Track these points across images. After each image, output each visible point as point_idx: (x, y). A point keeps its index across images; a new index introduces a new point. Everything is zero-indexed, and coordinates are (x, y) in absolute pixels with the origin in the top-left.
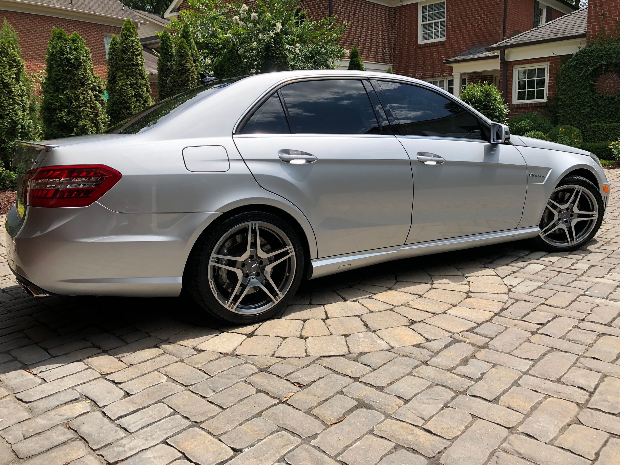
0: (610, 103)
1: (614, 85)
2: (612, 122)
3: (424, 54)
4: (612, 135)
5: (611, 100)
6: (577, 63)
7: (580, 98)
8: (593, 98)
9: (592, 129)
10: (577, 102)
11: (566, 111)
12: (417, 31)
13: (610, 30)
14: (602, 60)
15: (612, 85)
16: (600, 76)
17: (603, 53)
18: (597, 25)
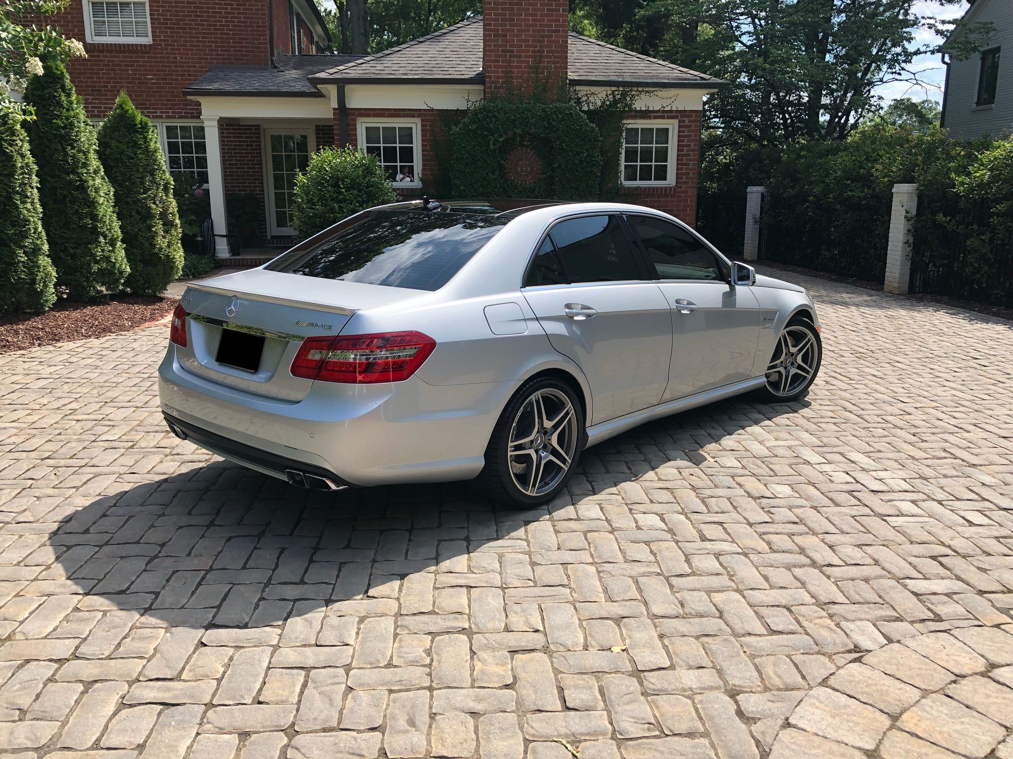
1: (532, 170)
3: (104, 65)
5: (529, 193)
6: (478, 128)
8: (504, 188)
12: (82, 14)
13: (521, 78)
14: (514, 127)
15: (529, 169)
16: (512, 152)
17: (515, 116)
18: (500, 67)
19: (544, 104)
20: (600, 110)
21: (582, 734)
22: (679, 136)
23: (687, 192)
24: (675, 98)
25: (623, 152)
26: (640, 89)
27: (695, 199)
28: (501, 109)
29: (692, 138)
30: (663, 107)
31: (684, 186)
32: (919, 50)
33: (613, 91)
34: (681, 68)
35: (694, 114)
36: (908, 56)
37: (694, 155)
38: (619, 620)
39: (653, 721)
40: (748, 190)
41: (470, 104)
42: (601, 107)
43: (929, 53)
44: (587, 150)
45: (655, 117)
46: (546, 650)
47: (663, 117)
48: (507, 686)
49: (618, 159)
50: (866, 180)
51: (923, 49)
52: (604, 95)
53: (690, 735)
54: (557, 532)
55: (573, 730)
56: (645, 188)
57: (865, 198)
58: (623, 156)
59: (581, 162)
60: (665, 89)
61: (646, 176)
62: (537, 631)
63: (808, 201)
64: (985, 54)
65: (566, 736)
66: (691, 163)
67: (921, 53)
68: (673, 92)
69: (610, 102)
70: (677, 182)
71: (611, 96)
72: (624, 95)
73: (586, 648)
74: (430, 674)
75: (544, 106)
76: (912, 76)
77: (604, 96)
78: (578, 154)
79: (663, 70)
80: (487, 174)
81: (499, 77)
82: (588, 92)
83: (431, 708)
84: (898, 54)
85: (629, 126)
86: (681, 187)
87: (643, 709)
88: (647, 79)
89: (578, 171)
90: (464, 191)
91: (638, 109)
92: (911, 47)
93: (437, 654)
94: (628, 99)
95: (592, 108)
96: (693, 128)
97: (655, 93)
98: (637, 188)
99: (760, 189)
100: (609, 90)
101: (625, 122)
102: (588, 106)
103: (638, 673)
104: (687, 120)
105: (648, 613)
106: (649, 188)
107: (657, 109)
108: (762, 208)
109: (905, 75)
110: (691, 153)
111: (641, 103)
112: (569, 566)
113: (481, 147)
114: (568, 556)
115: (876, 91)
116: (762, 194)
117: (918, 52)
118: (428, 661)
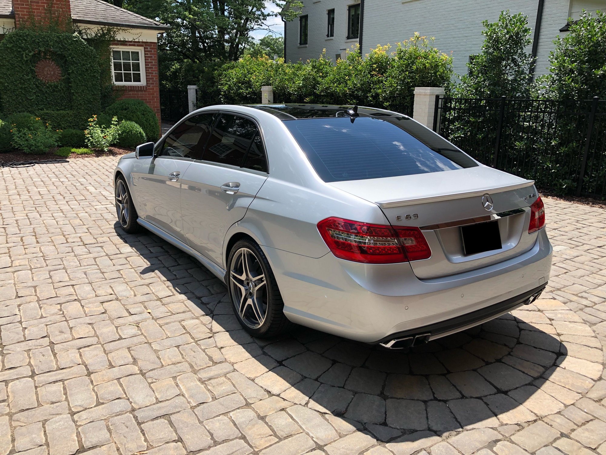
0: (54, 91)
1: (54, 73)
2: (60, 110)
4: (63, 122)
5: (54, 88)
6: (13, 46)
7: (23, 84)
8: (36, 85)
9: (43, 116)
10: (21, 88)
11: (11, 97)
13: (40, 16)
14: (39, 47)
15: (52, 73)
16: (39, 62)
17: (39, 40)
18: (25, 8)
19: (57, 33)
20: (95, 39)
21: (139, 320)
22: (145, 57)
23: (153, 89)
24: (140, 34)
25: (113, 64)
26: (119, 28)
27: (158, 93)
28: (28, 35)
29: (153, 58)
30: (134, 39)
31: (151, 85)
32: (269, 14)
33: (102, 28)
34: (142, 17)
35: (153, 45)
36: (265, 17)
37: (155, 68)
38: (148, 285)
39: (168, 311)
40: (188, 88)
41: (5, 30)
42: (95, 37)
43: (274, 16)
44: (90, 63)
45: (130, 45)
46: (117, 299)
47: (134, 45)
48: (103, 313)
49: (110, 69)
50: (248, 84)
51: (271, 14)
52: (96, 29)
53: (184, 312)
54: (111, 260)
55: (136, 319)
56: (129, 86)
57: (249, 93)
58: (113, 67)
59: (87, 70)
60: (134, 29)
61: (128, 79)
62: (112, 294)
63: (221, 95)
64: (302, 18)
65: (133, 322)
66: (154, 72)
67: (270, 15)
68: (139, 31)
69: (101, 34)
70: (147, 83)
71: (101, 31)
72: (109, 31)
73: (135, 295)
74: (64, 316)
75: (58, 35)
76: (267, 28)
77: (97, 31)
78: (84, 65)
79: (131, 17)
80: (23, 76)
81: (24, 15)
82: (86, 27)
83: (69, 326)
84: (259, 15)
85: (114, 50)
86: (149, 86)
87: (163, 309)
88: (122, 22)
89: (85, 75)
90: (8, 86)
91: (119, 39)
92: (266, 12)
93: (65, 309)
94: (112, 33)
95: (89, 37)
96: (153, 52)
97: (128, 30)
98: (124, 86)
99: (195, 87)
100: (99, 27)
101: (111, 46)
102: (87, 36)
103: (160, 299)
104: (149, 48)
105: (161, 280)
106: (131, 86)
107: (130, 40)
108: (197, 98)
109: (264, 27)
110: (154, 67)
111: (120, 36)
112: (121, 271)
113: (17, 59)
114: (120, 267)
115: (251, 34)
116: (196, 90)
117: (269, 15)
118: (61, 312)
